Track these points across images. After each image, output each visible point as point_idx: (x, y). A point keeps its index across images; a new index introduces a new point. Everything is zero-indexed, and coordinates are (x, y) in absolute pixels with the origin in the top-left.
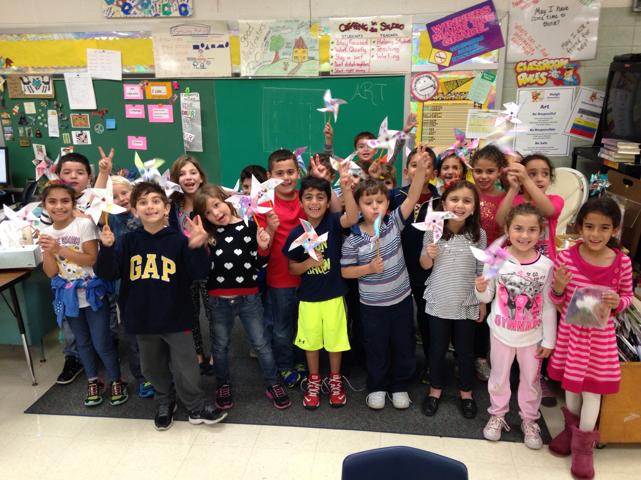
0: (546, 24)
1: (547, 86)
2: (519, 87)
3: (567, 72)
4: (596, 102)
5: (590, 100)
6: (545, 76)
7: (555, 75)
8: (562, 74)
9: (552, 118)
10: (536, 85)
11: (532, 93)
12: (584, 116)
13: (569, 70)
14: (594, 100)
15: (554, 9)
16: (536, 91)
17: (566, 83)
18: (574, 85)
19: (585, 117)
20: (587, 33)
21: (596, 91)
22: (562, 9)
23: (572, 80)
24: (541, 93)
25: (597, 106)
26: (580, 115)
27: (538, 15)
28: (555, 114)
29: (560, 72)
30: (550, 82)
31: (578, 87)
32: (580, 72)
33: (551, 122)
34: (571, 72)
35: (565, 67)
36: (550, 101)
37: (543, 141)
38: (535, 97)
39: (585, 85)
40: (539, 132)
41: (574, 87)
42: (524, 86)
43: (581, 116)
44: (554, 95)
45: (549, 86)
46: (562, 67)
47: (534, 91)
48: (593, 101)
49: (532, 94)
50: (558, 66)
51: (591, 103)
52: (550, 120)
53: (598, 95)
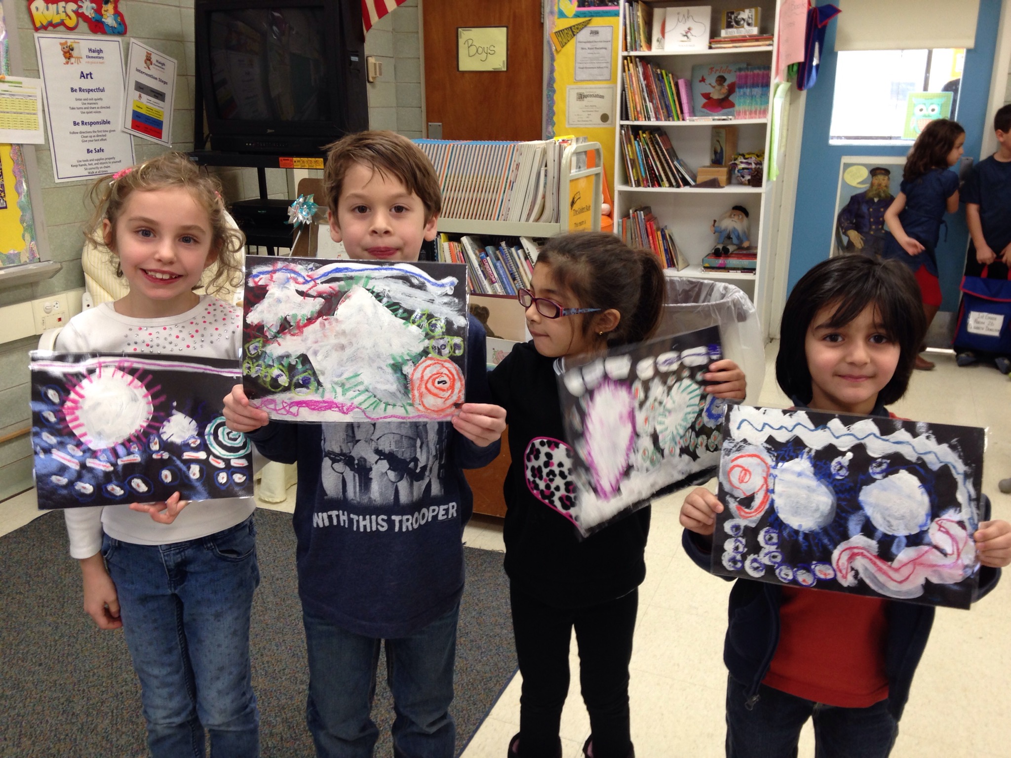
1: (79, 33)
2: (37, 29)
3: (105, 7)
6: (73, 11)
7: (89, 11)
8: (99, 11)
9: (101, 99)
10: (62, 28)
11: (61, 44)
13: (107, 3)
14: (151, 67)
16: (66, 42)
17: (106, 29)
19: (145, 97)
21: (150, 50)
23: (115, 25)
24: (75, 46)
25: (156, 79)
26: (138, 93)
28: (103, 90)
29: (94, 6)
30: (84, 26)
33: (102, 108)
34: (111, 8)
36: (92, 63)
37: (98, 146)
38: (68, 53)
39: (136, 37)
40: (87, 128)
42: (44, 28)
43: (140, 96)
44: (94, 52)
45: (83, 33)
47: (63, 41)
48: (149, 68)
49: (60, 47)
51: (147, 71)
52: (100, 104)
53: (154, 58)
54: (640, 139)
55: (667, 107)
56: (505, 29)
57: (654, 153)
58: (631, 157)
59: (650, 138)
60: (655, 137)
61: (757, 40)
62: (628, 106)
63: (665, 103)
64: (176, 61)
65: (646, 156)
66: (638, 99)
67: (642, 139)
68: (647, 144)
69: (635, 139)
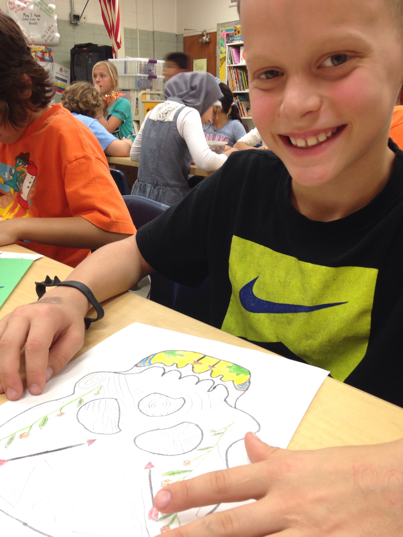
0: (30, 23)
3: (45, 54)
4: (63, 73)
6: (34, 55)
7: (40, 55)
8: (43, 55)
12: (58, 81)
13: (46, 52)
14: (62, 72)
15: (33, 15)
17: (46, 60)
18: (50, 62)
20: (53, 32)
22: (37, 16)
23: (49, 59)
25: (64, 76)
26: (56, 80)
27: (25, 17)
29: (42, 53)
30: (38, 59)
31: (53, 63)
32: (52, 54)
34: (47, 54)
35: (44, 51)
39: (56, 63)
41: (51, 63)
46: (43, 51)
48: (61, 72)
50: (41, 50)
51: (60, 73)
53: (63, 69)
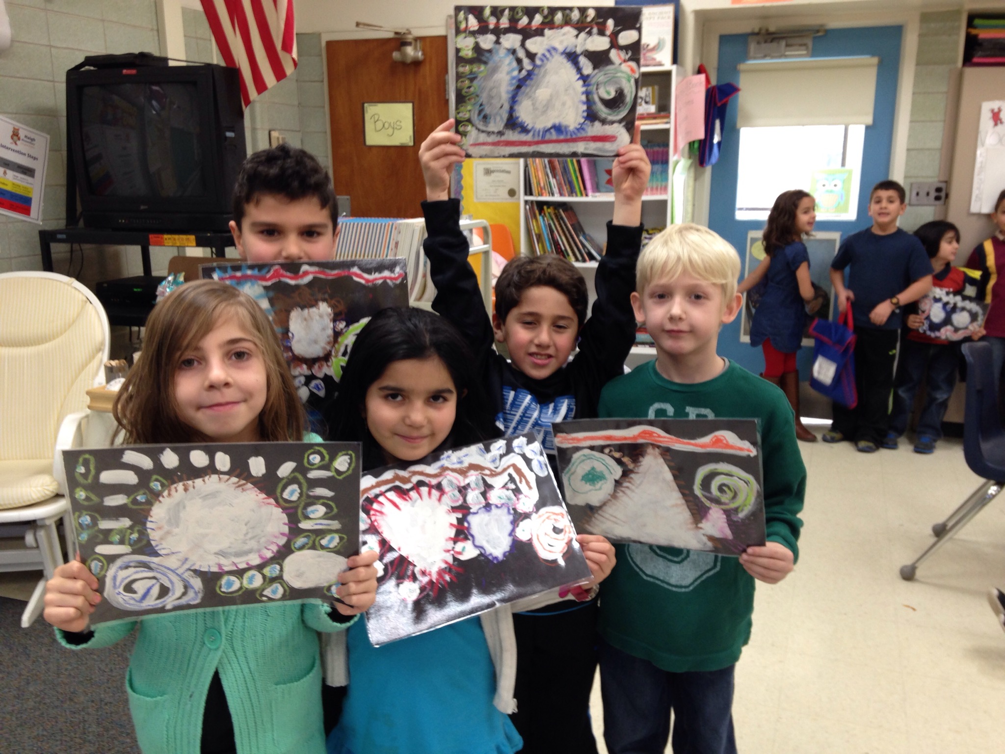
4: (21, 146)
5: (12, 141)
12: (9, 172)
14: (18, 142)
19: (10, 174)
21: (18, 125)
25: (24, 154)
43: (5, 173)
48: (16, 144)
51: (13, 147)
53: (22, 134)
54: (545, 214)
55: (570, 184)
56: (410, 105)
57: (559, 229)
58: (537, 232)
59: (555, 214)
60: (559, 212)
61: (655, 118)
62: (532, 182)
63: (568, 178)
64: (48, 137)
65: (552, 232)
66: (541, 175)
67: (547, 214)
68: (552, 219)
69: (540, 214)
